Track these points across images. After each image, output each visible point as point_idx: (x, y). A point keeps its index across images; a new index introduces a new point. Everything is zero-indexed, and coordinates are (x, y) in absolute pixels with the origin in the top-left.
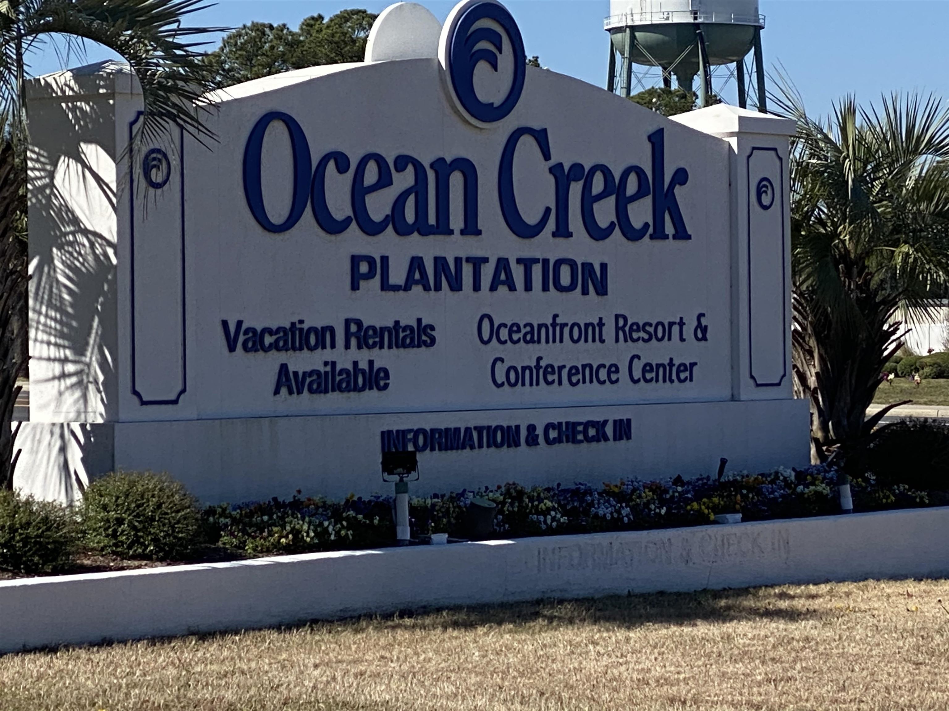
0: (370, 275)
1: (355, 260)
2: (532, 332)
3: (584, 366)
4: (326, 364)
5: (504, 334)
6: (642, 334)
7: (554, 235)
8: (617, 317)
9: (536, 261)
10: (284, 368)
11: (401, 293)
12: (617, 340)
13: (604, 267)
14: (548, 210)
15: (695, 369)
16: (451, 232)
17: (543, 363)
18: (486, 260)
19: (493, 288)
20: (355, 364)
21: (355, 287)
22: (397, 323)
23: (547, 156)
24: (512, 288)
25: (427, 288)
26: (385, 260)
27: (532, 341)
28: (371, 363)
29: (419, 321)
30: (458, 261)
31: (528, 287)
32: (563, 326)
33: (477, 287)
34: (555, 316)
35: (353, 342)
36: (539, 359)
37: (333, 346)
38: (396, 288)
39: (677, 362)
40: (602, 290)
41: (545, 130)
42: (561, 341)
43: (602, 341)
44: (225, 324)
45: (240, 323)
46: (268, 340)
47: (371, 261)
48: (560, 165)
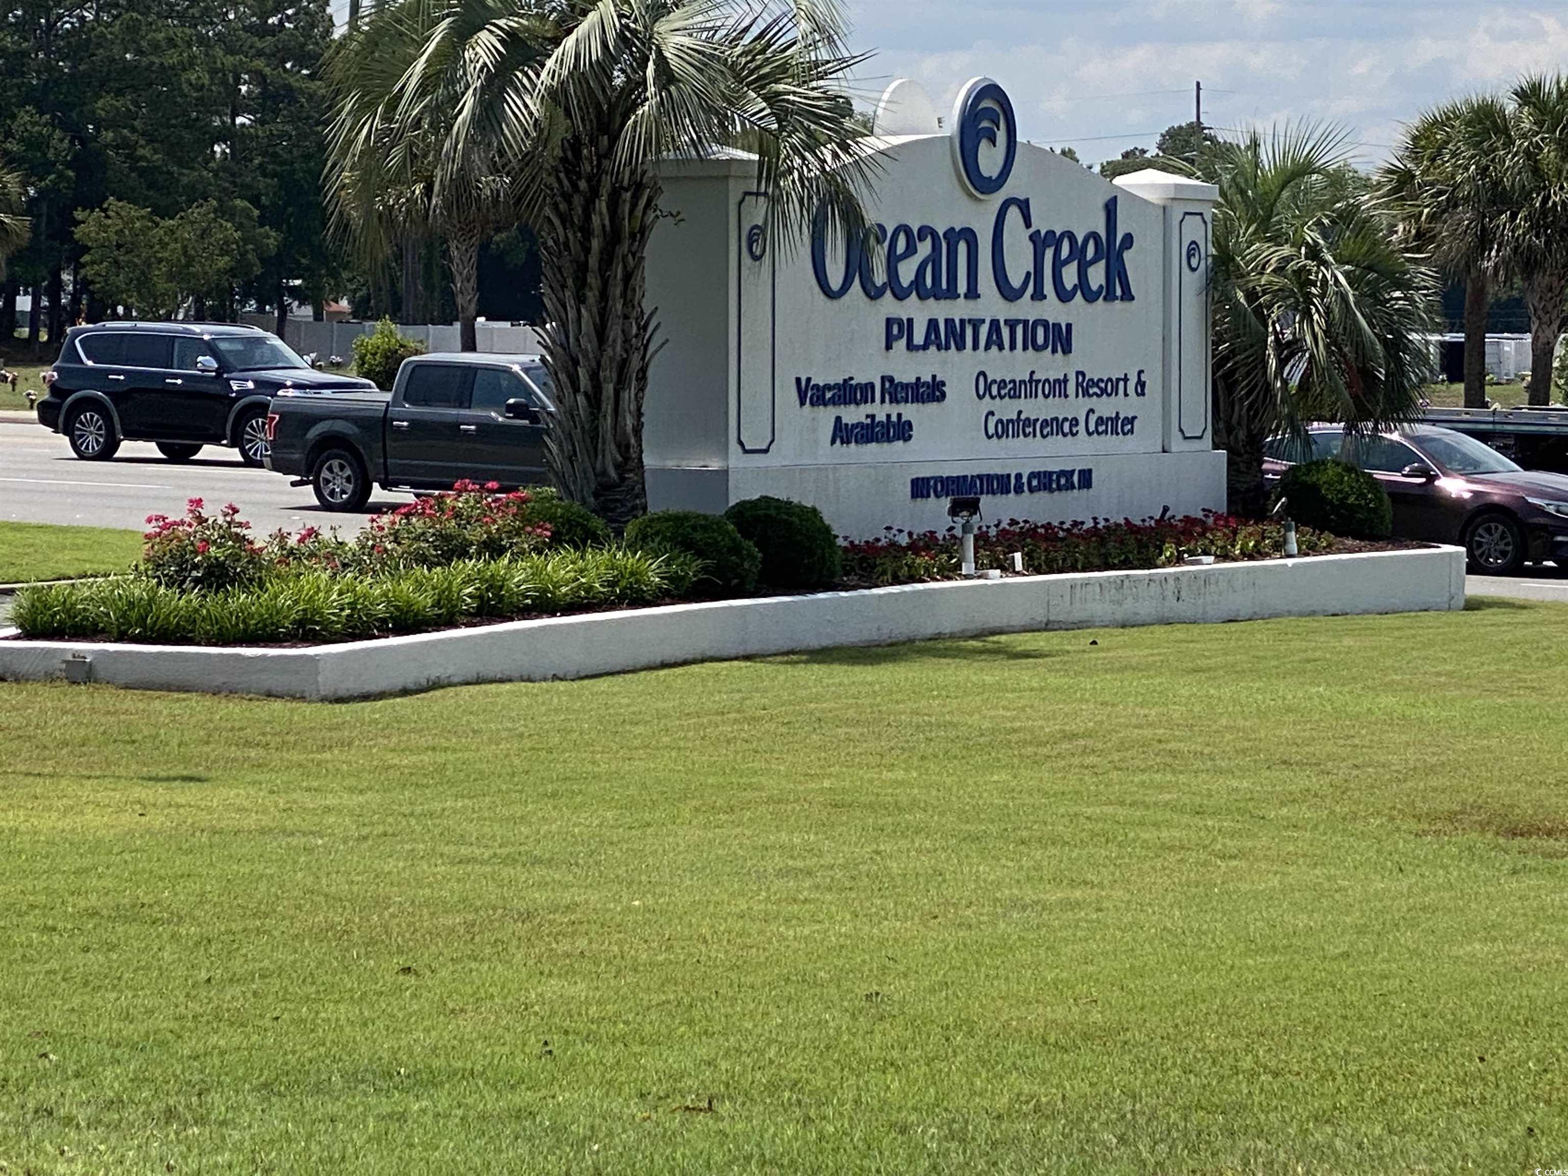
0: (900, 337)
1: (889, 322)
2: (1014, 388)
3: (1052, 420)
4: (867, 416)
5: (994, 391)
6: (1096, 390)
7: (1032, 298)
8: (1078, 373)
9: (1018, 322)
10: (838, 419)
11: (921, 352)
12: (1077, 396)
13: (1069, 326)
14: (1028, 274)
15: (1136, 422)
16: (959, 296)
17: (1023, 417)
18: (983, 321)
19: (987, 347)
20: (889, 416)
21: (888, 347)
22: (918, 379)
23: (1028, 225)
24: (1001, 347)
25: (939, 348)
26: (910, 321)
27: (1014, 397)
28: (899, 416)
29: (934, 377)
30: (962, 321)
31: (1013, 347)
32: (1038, 381)
33: (975, 347)
34: (1032, 373)
35: (887, 397)
36: (1020, 413)
37: (873, 401)
38: (918, 348)
39: (1122, 416)
40: (1067, 350)
41: (1027, 201)
42: (1036, 396)
43: (1066, 396)
44: (798, 380)
45: (809, 380)
46: (828, 395)
47: (900, 322)
48: (1038, 231)
